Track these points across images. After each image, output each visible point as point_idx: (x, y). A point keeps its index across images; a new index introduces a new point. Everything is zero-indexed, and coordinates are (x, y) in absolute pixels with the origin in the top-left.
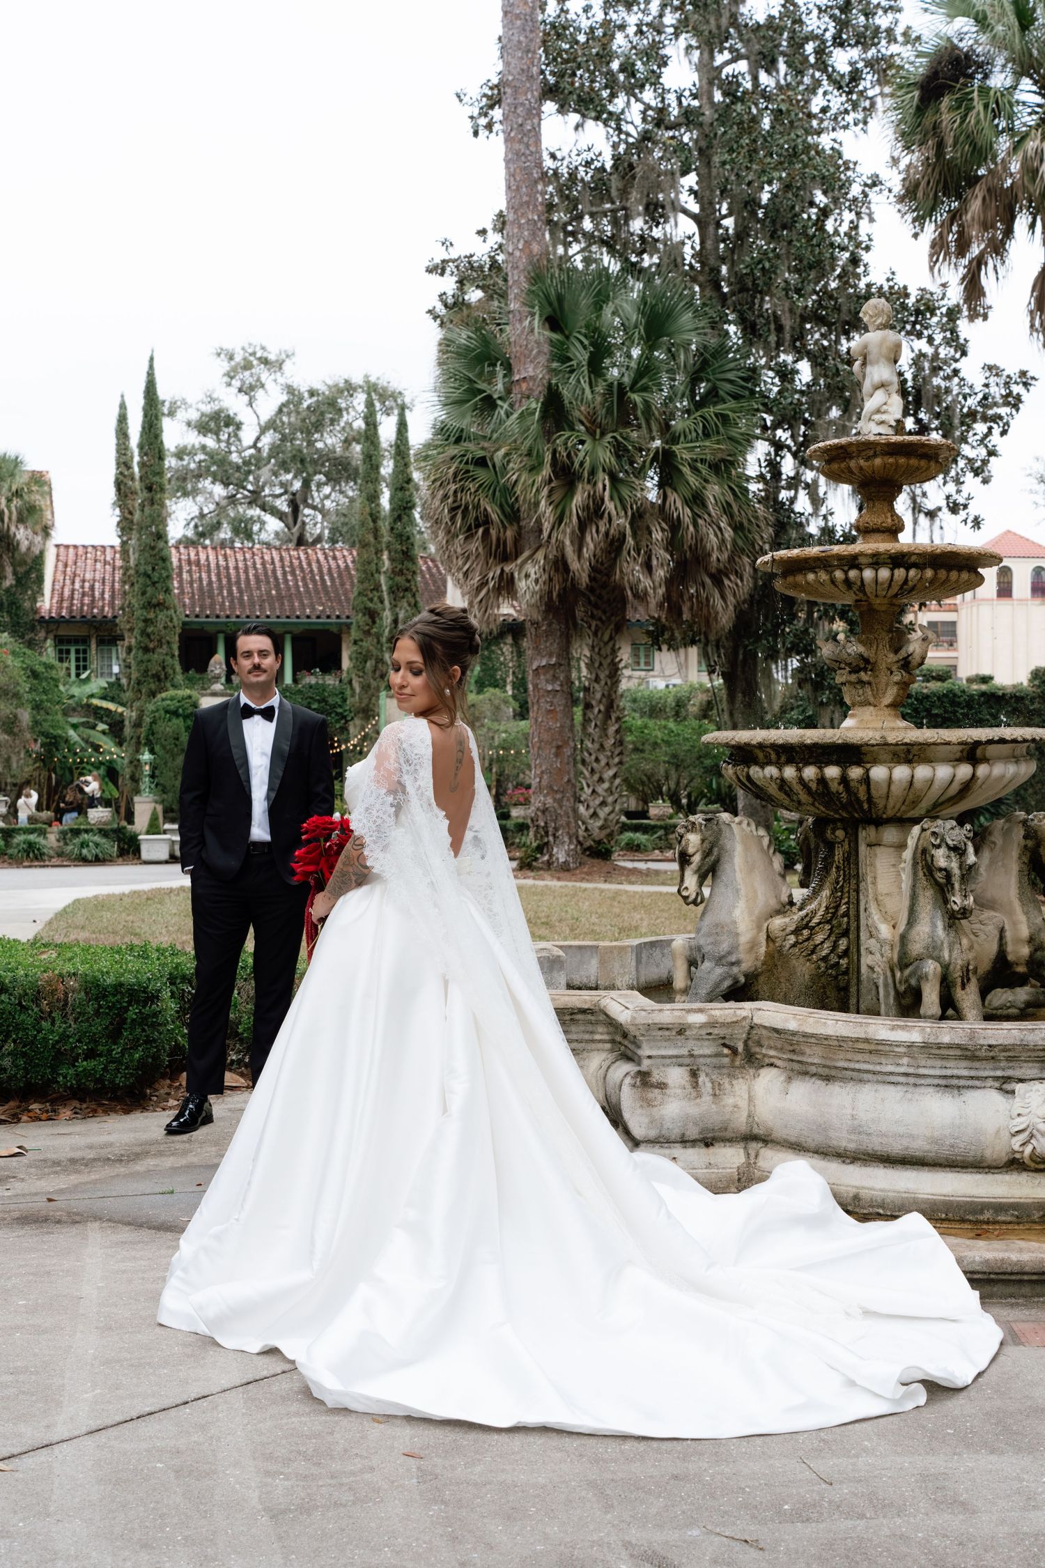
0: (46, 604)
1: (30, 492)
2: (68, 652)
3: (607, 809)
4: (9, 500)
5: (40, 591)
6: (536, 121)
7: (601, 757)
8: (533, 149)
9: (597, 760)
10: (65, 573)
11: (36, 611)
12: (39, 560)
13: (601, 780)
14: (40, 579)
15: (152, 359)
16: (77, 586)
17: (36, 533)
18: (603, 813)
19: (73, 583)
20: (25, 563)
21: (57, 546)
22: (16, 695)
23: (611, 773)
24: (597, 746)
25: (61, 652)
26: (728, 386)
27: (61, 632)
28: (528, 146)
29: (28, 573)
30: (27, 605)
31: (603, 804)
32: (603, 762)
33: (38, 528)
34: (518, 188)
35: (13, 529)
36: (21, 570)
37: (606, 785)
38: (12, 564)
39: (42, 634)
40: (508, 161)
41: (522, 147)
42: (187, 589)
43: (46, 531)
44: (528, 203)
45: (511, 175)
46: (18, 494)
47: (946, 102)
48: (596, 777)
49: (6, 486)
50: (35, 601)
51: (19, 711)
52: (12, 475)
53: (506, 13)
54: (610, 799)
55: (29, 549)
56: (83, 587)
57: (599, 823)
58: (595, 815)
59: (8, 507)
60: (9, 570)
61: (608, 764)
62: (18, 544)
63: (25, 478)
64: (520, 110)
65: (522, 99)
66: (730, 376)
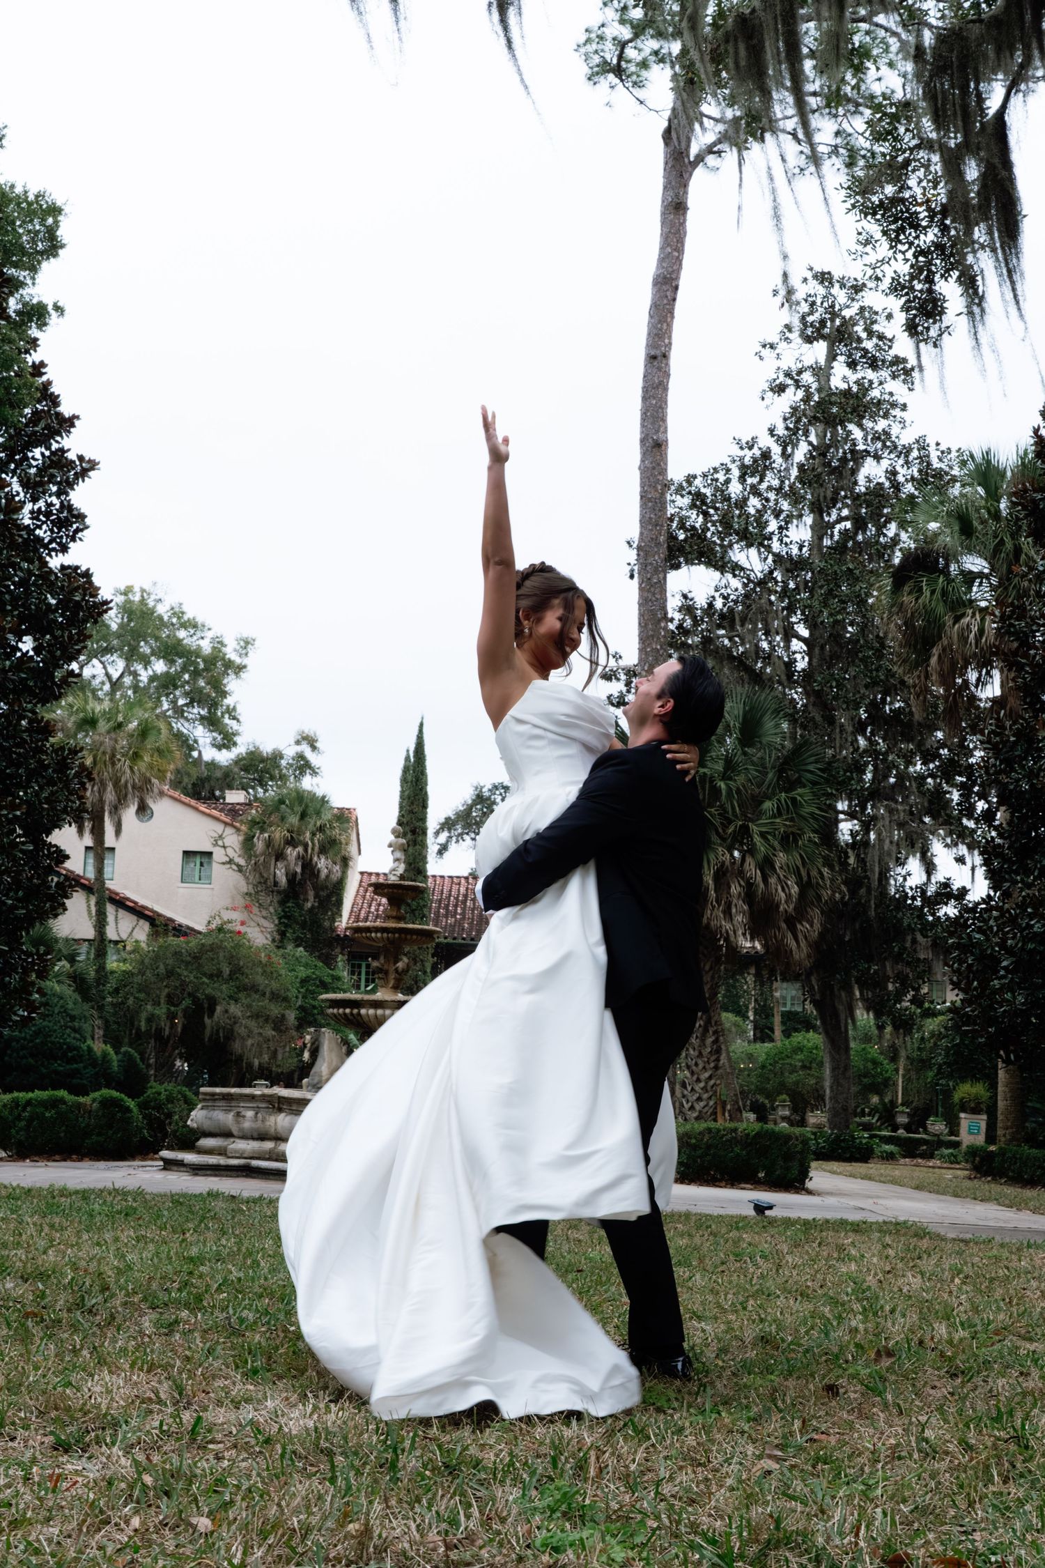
0: (344, 922)
1: (332, 828)
2: (360, 966)
3: (702, 1104)
4: (314, 834)
5: (339, 913)
6: (661, 576)
7: (700, 1062)
8: (658, 596)
9: (696, 1064)
10: (364, 897)
11: (333, 929)
12: (338, 888)
13: (698, 1080)
14: (339, 903)
15: (421, 725)
16: (373, 909)
17: (335, 863)
18: (698, 1107)
19: (370, 906)
20: (327, 887)
21: (362, 873)
22: (286, 999)
23: (707, 1075)
24: (696, 1053)
25: (353, 966)
26: (809, 776)
27: (354, 949)
28: (654, 594)
29: (329, 896)
30: (327, 924)
31: (699, 1099)
32: (701, 1066)
33: (338, 859)
34: (646, 625)
35: (315, 859)
36: (323, 894)
37: (702, 1085)
38: (315, 888)
39: (338, 950)
40: (640, 605)
41: (650, 596)
42: (469, 914)
43: (345, 862)
44: (652, 636)
45: (641, 615)
46: (321, 829)
47: (906, 589)
48: (695, 1078)
49: (312, 822)
50: (334, 921)
51: (287, 1012)
52: (318, 813)
53: (642, 497)
54: (705, 1096)
55: (327, 876)
56: (377, 910)
57: (695, 1115)
58: (692, 1108)
59: (312, 840)
60: (311, 894)
61: (704, 1068)
62: (319, 871)
63: (329, 816)
64: (649, 567)
65: (650, 560)
66: (811, 768)
